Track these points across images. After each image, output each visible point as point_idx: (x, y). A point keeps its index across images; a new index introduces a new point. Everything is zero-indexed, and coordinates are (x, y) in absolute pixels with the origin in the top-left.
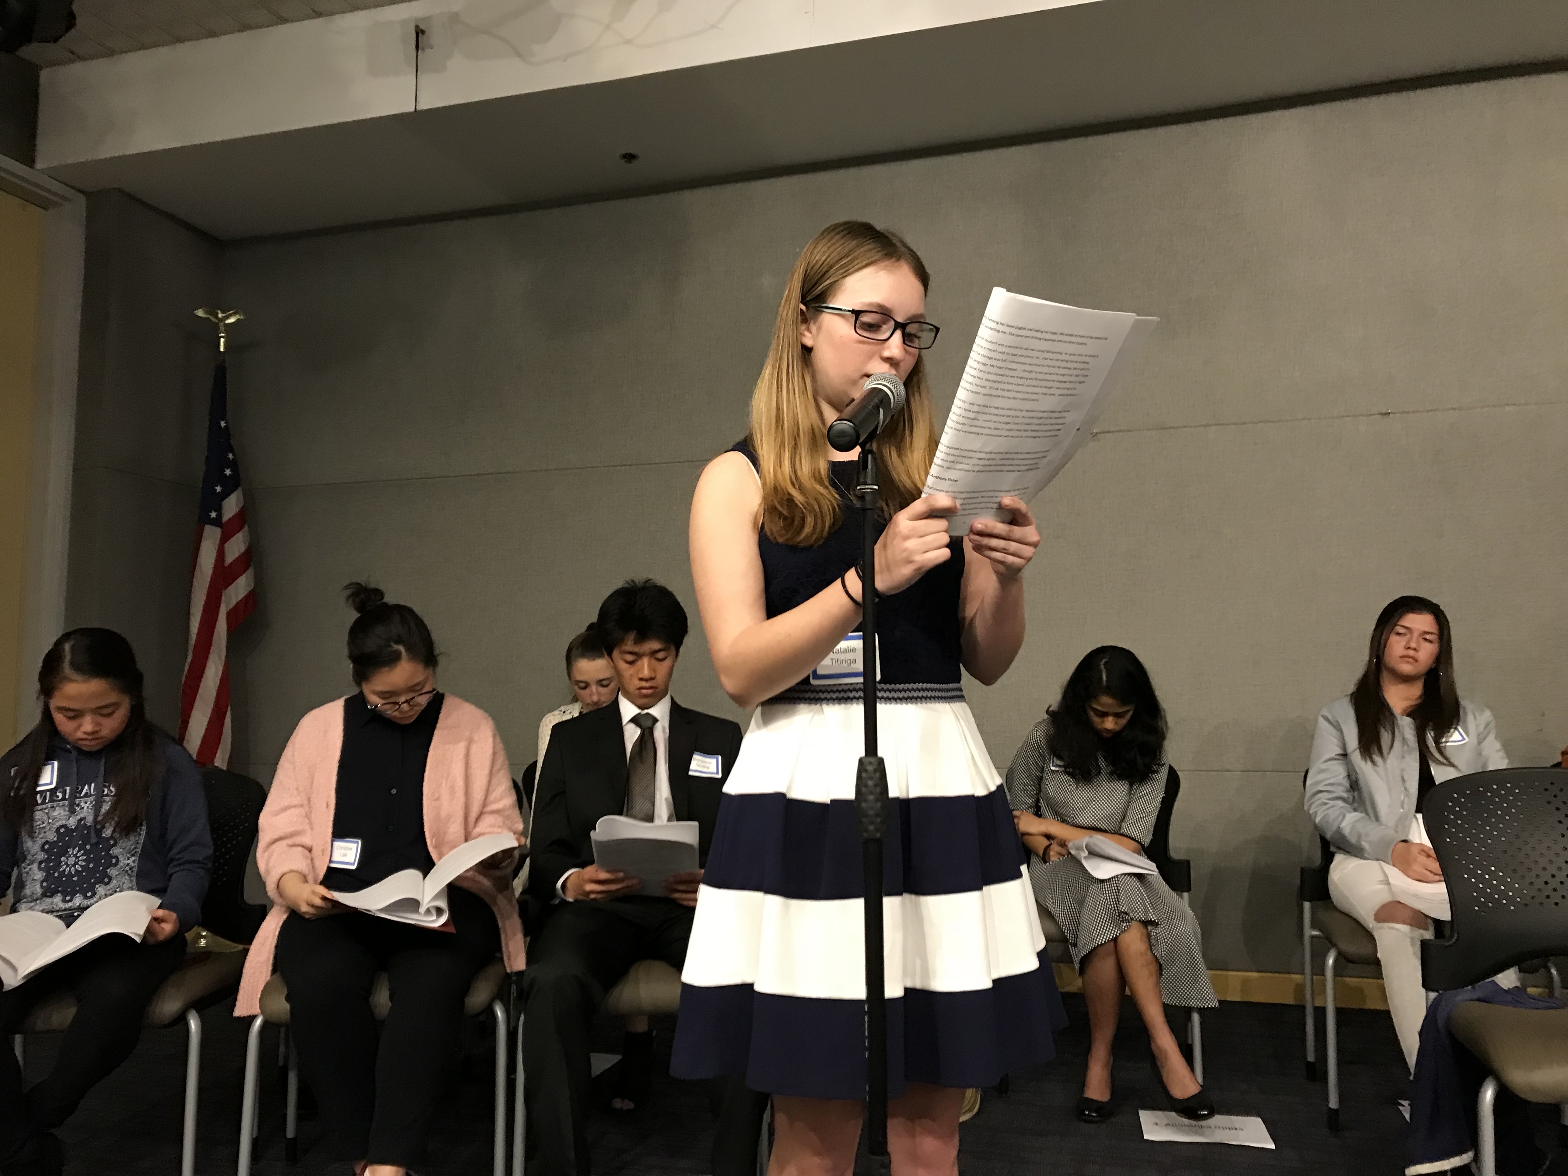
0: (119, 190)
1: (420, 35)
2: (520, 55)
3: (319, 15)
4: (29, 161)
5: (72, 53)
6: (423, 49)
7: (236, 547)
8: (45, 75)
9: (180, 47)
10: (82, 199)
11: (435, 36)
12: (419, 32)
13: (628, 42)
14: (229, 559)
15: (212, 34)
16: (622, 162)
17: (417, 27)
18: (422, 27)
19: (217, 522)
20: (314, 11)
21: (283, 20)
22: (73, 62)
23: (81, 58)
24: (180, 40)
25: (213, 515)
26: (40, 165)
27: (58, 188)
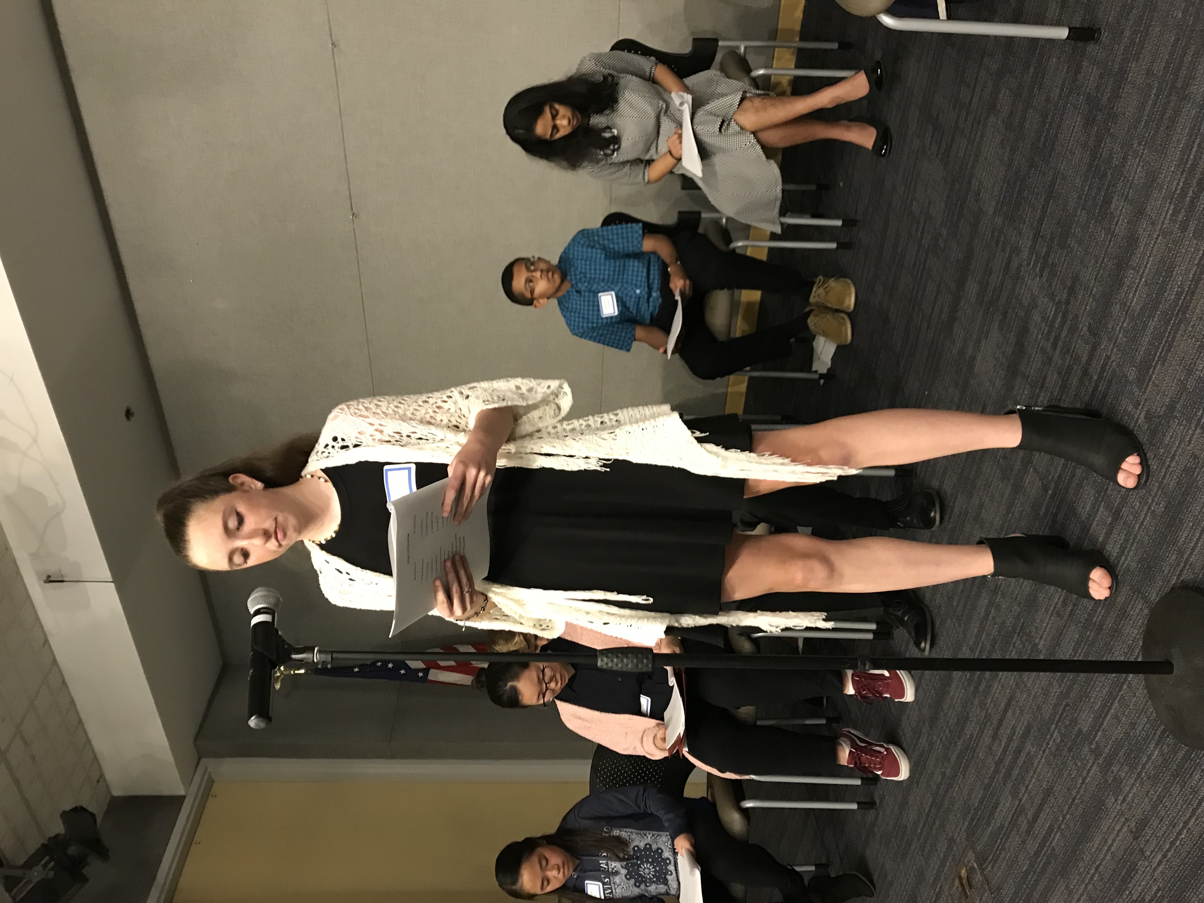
0: (195, 741)
1: (51, 579)
2: (58, 514)
3: (46, 641)
4: (180, 799)
5: (98, 781)
6: (62, 576)
8: (116, 793)
9: (84, 720)
10: (203, 761)
11: (52, 569)
12: (49, 580)
13: (35, 441)
14: (451, 663)
15: (73, 703)
16: (133, 419)
17: (45, 582)
18: (45, 578)
19: (426, 671)
20: (44, 645)
21: (55, 662)
22: (105, 780)
23: (102, 776)
24: (80, 721)
25: (421, 674)
26: (183, 793)
27: (197, 778)
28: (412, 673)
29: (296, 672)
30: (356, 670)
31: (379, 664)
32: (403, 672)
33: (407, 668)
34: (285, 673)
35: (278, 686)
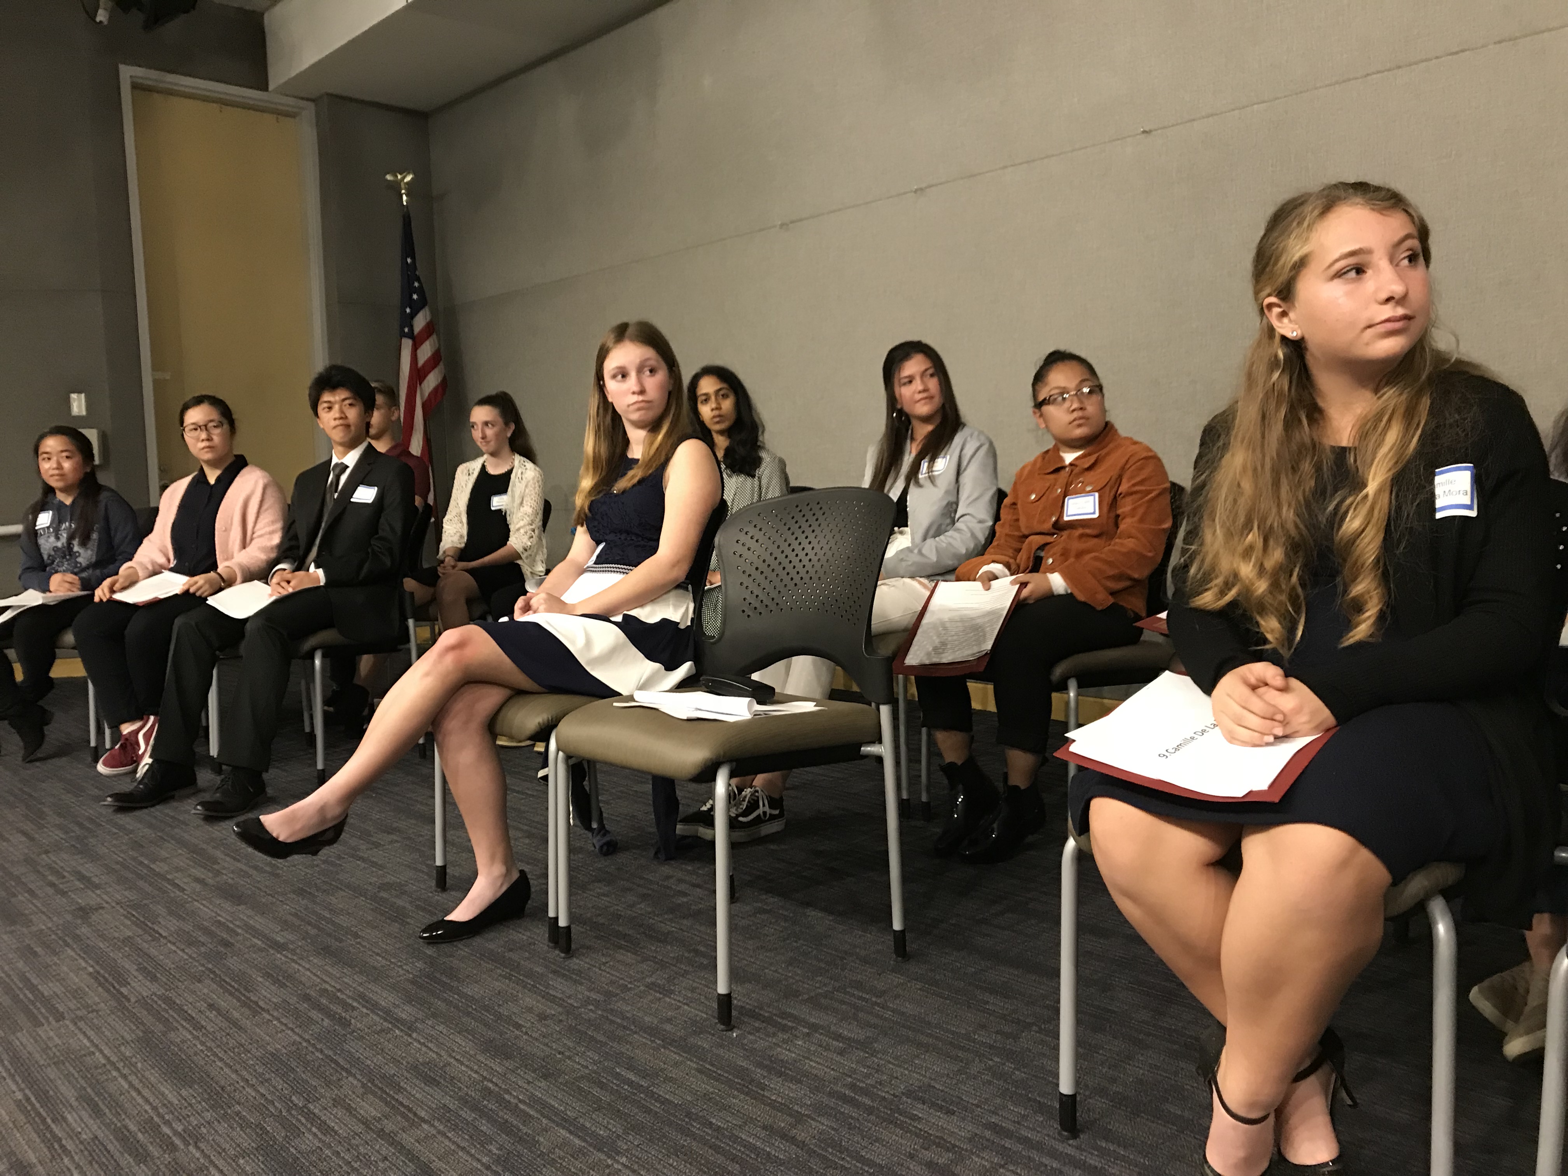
0: (328, 94)
4: (265, 87)
7: (426, 351)
8: (265, 20)
10: (311, 105)
14: (422, 360)
25: (407, 330)
26: (271, 87)
27: (291, 101)
28: (408, 320)
29: (404, 196)
30: (409, 260)
31: (416, 284)
33: (413, 315)
34: (402, 184)
35: (389, 177)
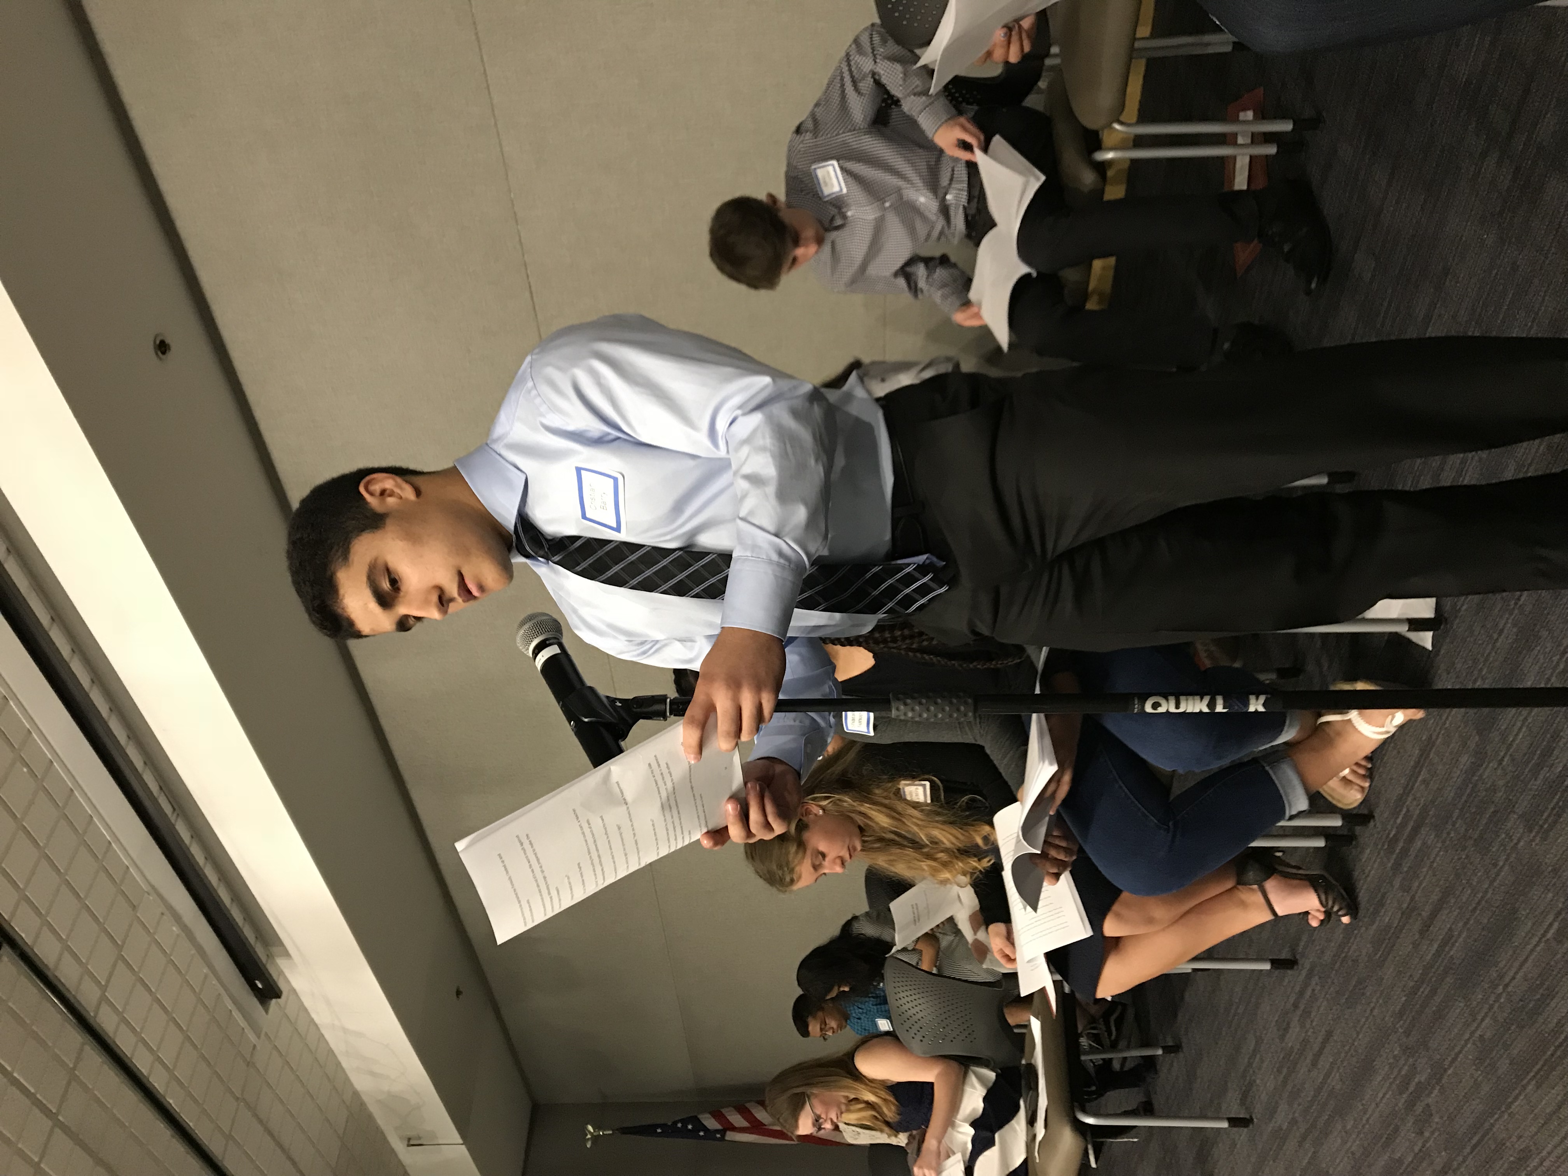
1: (412, 1143)
6: (420, 1139)
11: (412, 1134)
14: (745, 1124)
16: (462, 994)
17: (408, 1146)
18: (407, 1141)
19: (723, 1132)
25: (718, 1136)
28: (710, 1134)
29: (605, 1133)
30: (659, 1131)
31: (679, 1125)
32: (702, 1134)
33: (705, 1129)
34: (595, 1134)
35: (589, 1145)
